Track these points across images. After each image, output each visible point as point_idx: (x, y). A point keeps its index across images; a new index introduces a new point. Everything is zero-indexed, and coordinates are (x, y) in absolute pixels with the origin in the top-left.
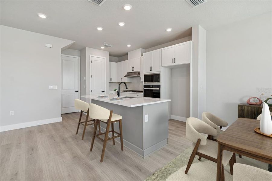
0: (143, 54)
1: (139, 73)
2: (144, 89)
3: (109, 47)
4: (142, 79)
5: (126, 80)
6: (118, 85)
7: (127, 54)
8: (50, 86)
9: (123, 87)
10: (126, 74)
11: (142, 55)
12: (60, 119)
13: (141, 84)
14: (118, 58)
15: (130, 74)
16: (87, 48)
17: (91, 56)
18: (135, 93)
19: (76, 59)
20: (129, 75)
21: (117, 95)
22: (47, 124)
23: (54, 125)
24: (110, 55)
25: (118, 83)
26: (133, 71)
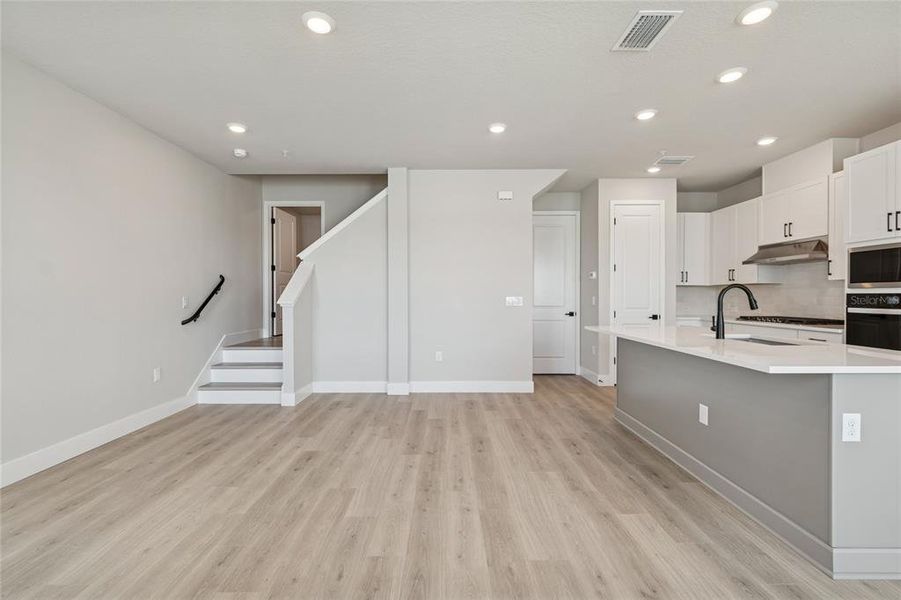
0: (845, 160)
1: (822, 246)
2: (848, 314)
3: (678, 162)
4: (840, 268)
5: (750, 275)
6: (715, 294)
7: (758, 173)
8: (507, 298)
9: (736, 304)
10: (755, 251)
11: (838, 167)
12: (528, 386)
13: (831, 290)
14: (716, 194)
15: (771, 250)
16: (600, 180)
17: (613, 202)
18: (801, 327)
19: (568, 220)
20: (767, 254)
21: (713, 329)
22: (502, 394)
23: (516, 397)
24: (681, 189)
25: (717, 287)
26: (789, 239)
